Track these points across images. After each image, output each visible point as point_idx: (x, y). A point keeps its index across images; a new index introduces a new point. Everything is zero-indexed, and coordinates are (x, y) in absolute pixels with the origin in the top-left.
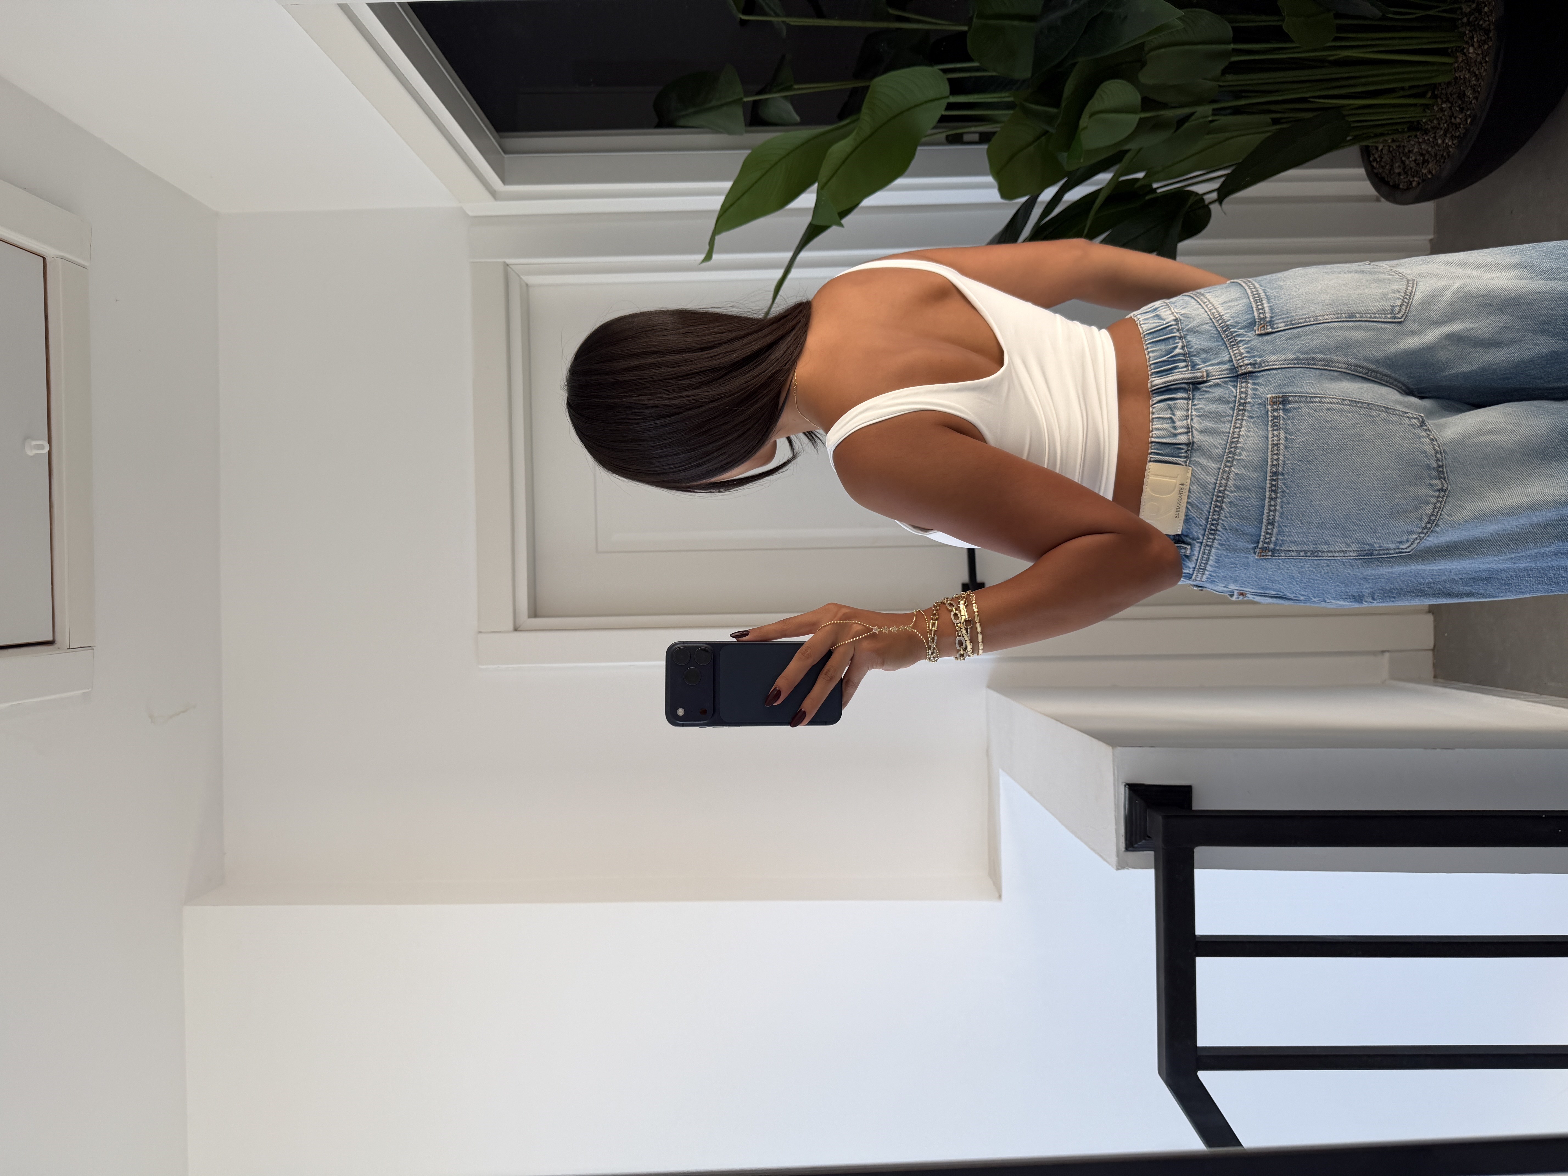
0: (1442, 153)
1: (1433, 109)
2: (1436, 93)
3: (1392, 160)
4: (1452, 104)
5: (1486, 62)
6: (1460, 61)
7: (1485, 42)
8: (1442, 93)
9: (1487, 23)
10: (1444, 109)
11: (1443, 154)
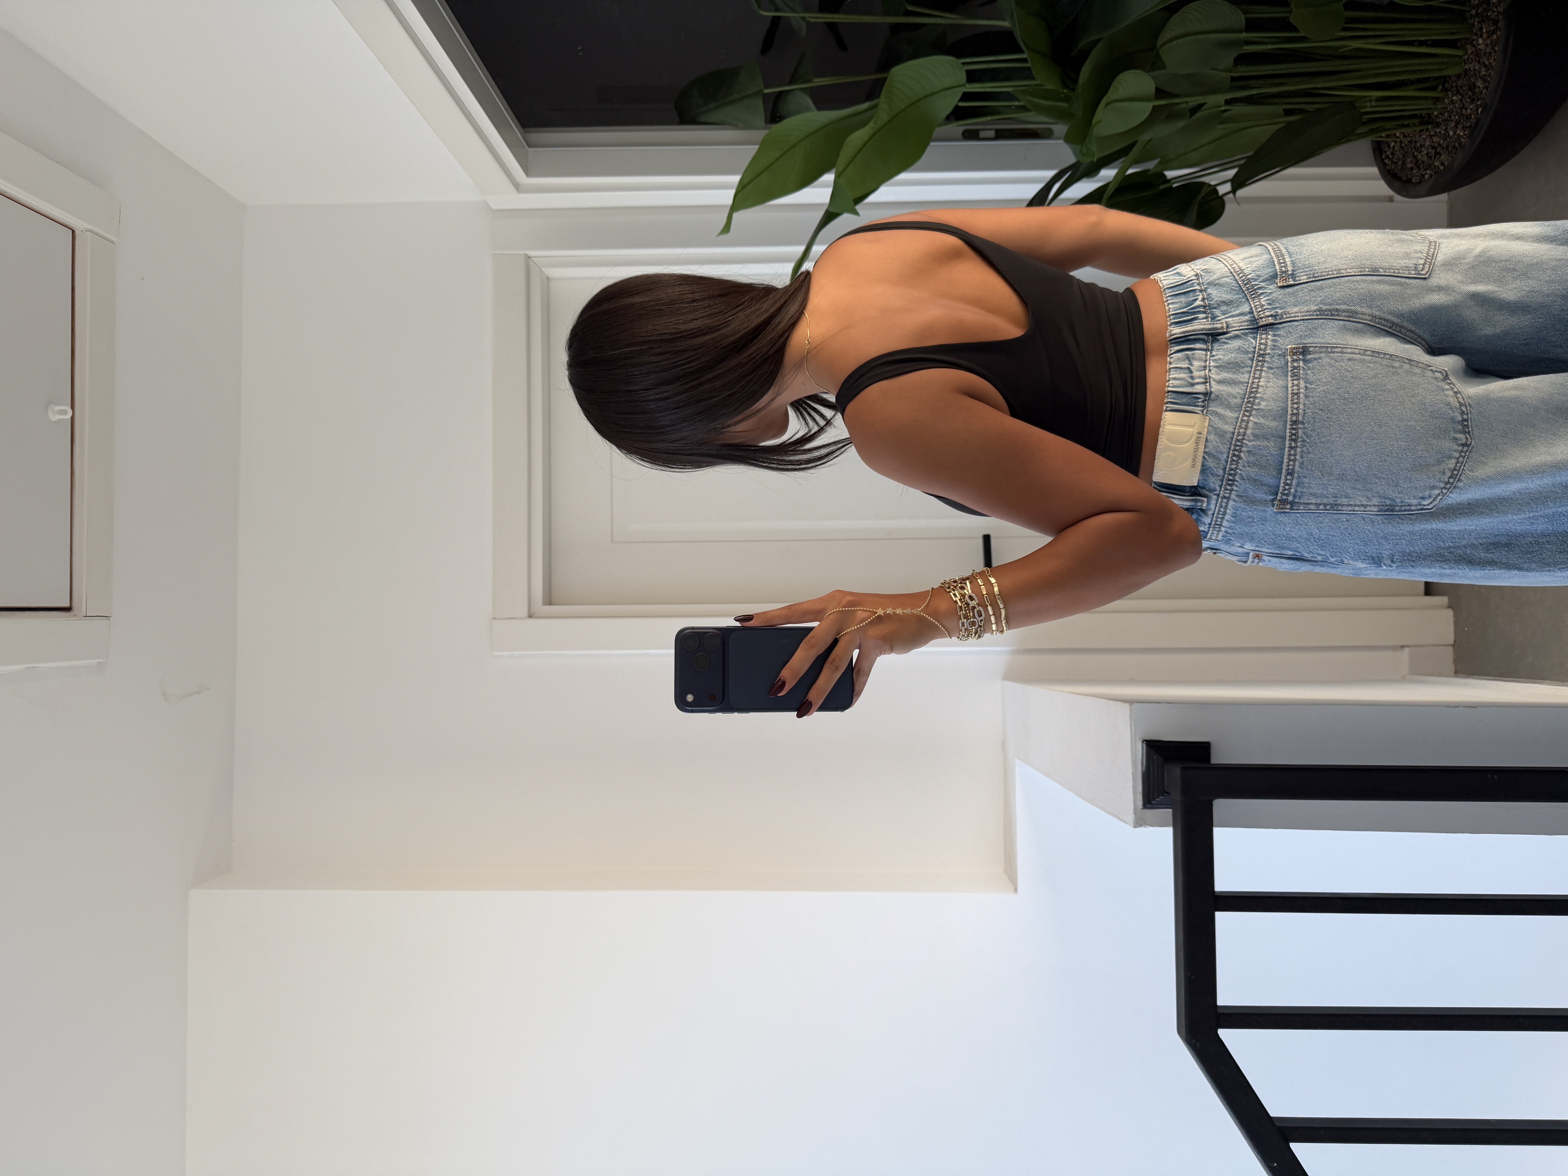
0: (1453, 144)
1: (1445, 102)
2: (1446, 86)
3: (1405, 156)
4: (1462, 96)
5: (1495, 51)
6: (1470, 53)
7: (1494, 32)
8: (1452, 86)
9: (1496, 13)
10: (1455, 102)
11: (1455, 145)
